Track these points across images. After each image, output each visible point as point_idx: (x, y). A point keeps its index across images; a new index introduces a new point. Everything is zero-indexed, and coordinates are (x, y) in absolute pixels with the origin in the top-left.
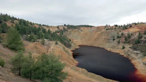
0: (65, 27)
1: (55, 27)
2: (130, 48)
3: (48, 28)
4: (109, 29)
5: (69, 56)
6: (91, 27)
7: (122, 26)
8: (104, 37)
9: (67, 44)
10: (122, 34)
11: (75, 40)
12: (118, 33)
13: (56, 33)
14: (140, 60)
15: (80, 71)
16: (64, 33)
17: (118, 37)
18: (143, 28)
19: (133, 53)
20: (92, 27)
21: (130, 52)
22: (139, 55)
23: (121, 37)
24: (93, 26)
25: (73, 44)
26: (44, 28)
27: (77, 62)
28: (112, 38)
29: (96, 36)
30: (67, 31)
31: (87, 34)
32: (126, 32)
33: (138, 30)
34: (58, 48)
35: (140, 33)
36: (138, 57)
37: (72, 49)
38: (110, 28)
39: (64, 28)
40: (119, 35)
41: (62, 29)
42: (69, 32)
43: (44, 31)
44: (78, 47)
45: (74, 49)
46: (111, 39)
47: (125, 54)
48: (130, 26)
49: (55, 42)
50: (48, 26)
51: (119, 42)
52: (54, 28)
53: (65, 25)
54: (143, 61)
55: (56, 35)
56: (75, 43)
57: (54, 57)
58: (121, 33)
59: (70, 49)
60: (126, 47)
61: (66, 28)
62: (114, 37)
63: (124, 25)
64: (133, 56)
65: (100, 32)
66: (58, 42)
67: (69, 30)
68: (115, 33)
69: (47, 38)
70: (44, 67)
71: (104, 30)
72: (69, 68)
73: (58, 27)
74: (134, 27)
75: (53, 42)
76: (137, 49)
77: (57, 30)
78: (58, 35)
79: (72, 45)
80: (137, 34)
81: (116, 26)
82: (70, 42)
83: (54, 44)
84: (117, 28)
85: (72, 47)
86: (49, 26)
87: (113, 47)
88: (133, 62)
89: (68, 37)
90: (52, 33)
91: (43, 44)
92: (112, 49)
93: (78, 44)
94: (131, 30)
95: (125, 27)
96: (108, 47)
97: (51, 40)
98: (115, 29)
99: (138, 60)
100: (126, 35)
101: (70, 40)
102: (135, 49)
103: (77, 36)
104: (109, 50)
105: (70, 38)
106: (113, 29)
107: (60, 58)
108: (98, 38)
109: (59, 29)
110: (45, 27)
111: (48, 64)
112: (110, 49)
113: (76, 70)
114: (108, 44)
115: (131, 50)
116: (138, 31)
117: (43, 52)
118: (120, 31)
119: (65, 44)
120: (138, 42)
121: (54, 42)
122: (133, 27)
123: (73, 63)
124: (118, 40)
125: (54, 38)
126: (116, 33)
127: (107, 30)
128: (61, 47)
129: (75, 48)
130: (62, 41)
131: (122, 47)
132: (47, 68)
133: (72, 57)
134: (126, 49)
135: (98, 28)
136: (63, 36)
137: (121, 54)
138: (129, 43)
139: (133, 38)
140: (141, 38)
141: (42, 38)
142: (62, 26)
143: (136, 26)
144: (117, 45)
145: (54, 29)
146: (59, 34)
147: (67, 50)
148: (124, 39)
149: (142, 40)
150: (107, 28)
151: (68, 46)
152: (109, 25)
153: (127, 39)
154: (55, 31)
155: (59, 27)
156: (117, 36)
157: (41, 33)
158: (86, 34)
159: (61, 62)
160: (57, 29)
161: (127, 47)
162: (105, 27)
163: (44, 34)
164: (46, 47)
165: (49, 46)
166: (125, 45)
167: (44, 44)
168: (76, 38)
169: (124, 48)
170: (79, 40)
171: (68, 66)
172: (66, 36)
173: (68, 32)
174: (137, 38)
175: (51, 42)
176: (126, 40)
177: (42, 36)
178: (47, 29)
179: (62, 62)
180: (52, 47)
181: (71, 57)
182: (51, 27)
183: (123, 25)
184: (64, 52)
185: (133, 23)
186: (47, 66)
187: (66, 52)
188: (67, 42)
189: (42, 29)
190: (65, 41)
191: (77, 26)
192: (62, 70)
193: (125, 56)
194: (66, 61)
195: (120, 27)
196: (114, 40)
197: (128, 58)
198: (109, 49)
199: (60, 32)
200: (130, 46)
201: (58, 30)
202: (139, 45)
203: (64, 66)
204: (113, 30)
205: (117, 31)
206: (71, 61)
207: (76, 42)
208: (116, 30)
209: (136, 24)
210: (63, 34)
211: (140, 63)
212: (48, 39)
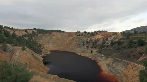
0: (34, 31)
1: (22, 30)
2: (96, 52)
3: (13, 31)
4: (80, 35)
5: (38, 63)
6: (63, 32)
8: (75, 42)
9: (37, 49)
10: (91, 40)
11: (46, 46)
12: (87, 39)
13: (23, 37)
14: (104, 62)
15: (51, 78)
16: (33, 38)
17: (87, 43)
18: (106, 35)
19: (99, 56)
20: (64, 33)
21: (96, 55)
22: (103, 57)
23: (89, 43)
24: (65, 32)
25: (45, 49)
27: (48, 69)
28: (82, 44)
29: (68, 41)
30: (37, 35)
31: (60, 39)
32: (93, 38)
33: (102, 37)
34: (26, 55)
35: (103, 40)
36: (103, 59)
37: (43, 55)
38: (80, 34)
39: (33, 32)
40: (88, 41)
41: (31, 33)
42: (40, 37)
43: (7, 34)
44: (49, 53)
45: (45, 55)
46: (81, 44)
47: (93, 57)
48: (96, 33)
49: (22, 47)
50: (12, 29)
51: (88, 47)
52: (20, 31)
53: (35, 29)
54: (106, 63)
55: (24, 39)
56: (46, 48)
57: (19, 65)
58: (89, 39)
59: (41, 55)
60: (93, 51)
61: (36, 31)
62: (84, 42)
63: (92, 32)
64: (99, 58)
65: (71, 38)
66: (26, 47)
67: (39, 35)
69: (10, 43)
70: (5, 79)
71: (75, 36)
72: (39, 77)
73: (26, 31)
74: (99, 35)
75: (19, 48)
76: (102, 53)
77: (25, 34)
78: (26, 39)
79: (43, 50)
80: (102, 40)
81: (86, 32)
82: (40, 48)
83: (20, 50)
84: (86, 34)
85: (43, 53)
86: (14, 29)
87: (83, 52)
88: (99, 64)
89: (38, 41)
90: (18, 37)
91: (5, 50)
92: (82, 53)
93: (50, 50)
94: (98, 37)
95: (93, 34)
96: (79, 52)
97: (16, 46)
98: (85, 35)
99: (103, 62)
100: (94, 41)
101: (41, 46)
102: (100, 53)
103: (49, 41)
105: (41, 43)
106: (83, 35)
107: (28, 66)
108: (69, 44)
109: (27, 33)
110: (8, 30)
111: (11, 75)
112: (81, 54)
113: (47, 78)
114: (79, 49)
115: (97, 54)
117: (3, 60)
118: (89, 38)
119: (34, 50)
120: (102, 46)
121: (20, 48)
122: (98, 34)
123: (43, 70)
125: (20, 43)
126: (85, 39)
128: (28, 54)
130: (30, 47)
131: (90, 51)
132: (9, 80)
133: (42, 64)
134: (94, 53)
135: (70, 33)
136: (32, 40)
137: (89, 58)
138: (96, 47)
139: (98, 43)
140: (104, 43)
141: (3, 42)
142: (31, 29)
143: (101, 33)
144: (86, 50)
145: (21, 32)
146: (27, 38)
147: (37, 56)
148: (92, 44)
149: (105, 45)
150: (78, 34)
151: (38, 52)
152: (80, 32)
153: (95, 44)
154: (21, 35)
155: (28, 31)
156: (86, 41)
157: (2, 37)
158: (58, 39)
159: (29, 70)
160: (25, 33)
161: (95, 51)
162: (76, 33)
163: (6, 38)
164: (8, 54)
165: (13, 53)
166: (92, 50)
167: (7, 50)
168: (47, 44)
169: (92, 52)
170: (50, 45)
171: (37, 74)
172: (36, 41)
173: (39, 37)
174: (102, 44)
175: (16, 48)
176: (93, 45)
177: (4, 40)
178: (11, 32)
179: (31, 71)
180: (17, 54)
181: (41, 64)
182: (17, 29)
183: (91, 32)
184: (33, 59)
185: (98, 31)
186: (9, 77)
187: (36, 58)
188: (37, 47)
189: (3, 32)
190: (35, 46)
191: (49, 31)
192: (30, 79)
193: (93, 59)
194: (35, 69)
195: (88, 33)
196: (84, 45)
197: (95, 61)
198: (79, 54)
199: (28, 36)
200: (97, 50)
201: (26, 34)
202: (104, 50)
203: (32, 75)
204: (83, 36)
205: (86, 37)
206: (41, 68)
208: (85, 36)
210: (32, 38)
211: (104, 65)
212: (13, 44)
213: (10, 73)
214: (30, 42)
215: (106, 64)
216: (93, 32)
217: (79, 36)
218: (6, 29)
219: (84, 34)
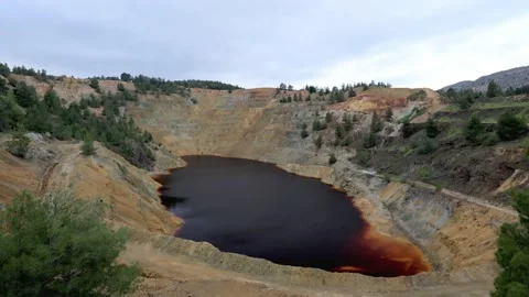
0: (124, 83)
1: (79, 82)
2: (350, 159)
3: (46, 85)
4: (290, 100)
5: (143, 201)
6: (230, 88)
7: (328, 92)
8: (273, 126)
9: (138, 153)
10: (329, 118)
11: (169, 139)
12: (317, 115)
13: (83, 107)
14: (376, 197)
15: (191, 253)
16: (122, 110)
17: (318, 127)
18: (384, 101)
19: (359, 177)
20: (234, 92)
21: (350, 173)
22: (373, 180)
23: (324, 128)
24: (237, 88)
25: (163, 151)
26: (23, 84)
27: (179, 221)
28: (300, 131)
29: (247, 121)
30: (135, 100)
31: (217, 113)
32: (338, 112)
33: (371, 105)
34: (96, 170)
35: (375, 116)
36: (372, 186)
37: (158, 171)
38: (292, 96)
39: (121, 88)
40: (321, 121)
41: (114, 91)
42: (145, 105)
43: (24, 97)
44: (180, 164)
45: (167, 173)
46: (296, 133)
47: (337, 179)
48: (351, 93)
49: (82, 143)
50: (43, 77)
51: (319, 144)
52: (74, 85)
53: (125, 77)
54: (383, 199)
55: (87, 114)
56: (168, 148)
57: (76, 209)
58: (325, 115)
59: (151, 173)
60: (338, 158)
61: (130, 87)
62: (305, 126)
63: (335, 88)
64: (359, 184)
65: (261, 109)
66: (96, 144)
67: (143, 98)
68: (306, 114)
69: (38, 130)
70: (28, 254)
71: (273, 103)
72: (147, 247)
73: (94, 83)
74: (361, 98)
75: (71, 146)
76: (369, 162)
77: (92, 96)
78: (94, 115)
79: (158, 154)
80: (369, 118)
81: (312, 90)
82: (150, 146)
83: (74, 155)
84: (313, 96)
85: (157, 163)
86: (51, 77)
87: (303, 161)
88: (358, 202)
89: (138, 123)
90: (67, 106)
91: (21, 156)
92: (298, 166)
93: (183, 153)
94: (356, 106)
95: (338, 96)
96: (288, 159)
97: (61, 139)
98: (308, 99)
99: (370, 195)
100: (340, 120)
101: (150, 138)
102: (363, 163)
103: (178, 122)
104: (289, 170)
105: (150, 131)
106: (301, 100)
107: (108, 211)
108: (253, 131)
109: (98, 91)
110: (29, 81)
111: (47, 242)
112: (293, 168)
113: (176, 251)
114: (287, 150)
115: (353, 167)
116: (370, 110)
117: (18, 190)
118: (323, 109)
119: (128, 154)
120: (372, 142)
121: (78, 146)
122: (358, 95)
123: (160, 226)
124: (316, 138)
125: (75, 129)
126: (309, 115)
127: (283, 101)
128: (107, 167)
129: (171, 167)
130: (113, 143)
131: (327, 159)
132: (43, 259)
133: (157, 205)
134: (339, 166)
135: (254, 93)
136: (117, 119)
137: (326, 181)
138: (347, 145)
139: (357, 129)
140: (379, 130)
141: (13, 127)
142: (113, 79)
143: (366, 93)
144: (314, 153)
145: (77, 88)
146: (98, 112)
147: (138, 176)
148: (333, 132)
149: (379, 138)
150: (284, 95)
151: (140, 160)
152: (290, 87)
153: (343, 133)
154: (78, 100)
155: (101, 84)
156: (315, 123)
157: (9, 107)
158: (212, 114)
159: (112, 225)
160: (92, 90)
161: (343, 156)
162: (278, 91)
163: (23, 111)
164: (34, 168)
165: (50, 164)
166: (336, 153)
167: (28, 155)
168: (173, 131)
169: (333, 161)
170: (184, 136)
171: (141, 239)
172: (131, 122)
173: (141, 106)
174: (369, 131)
175: (62, 146)
176: (339, 135)
177: (15, 118)
178: (41, 90)
179: (117, 227)
180: (67, 168)
181: (155, 202)
182: (61, 79)
183: (331, 90)
184: (126, 187)
185: (358, 85)
186: (42, 249)
187: (134, 183)
188: (134, 145)
189: (11, 88)
190: (127, 141)
191: (178, 83)
192: (116, 255)
193: (337, 186)
194: (133, 222)
195: (321, 93)
196: (305, 135)
197: (345, 193)
198: (288, 168)
199: (102, 104)
200: (350, 155)
201: (96, 94)
202: (375, 152)
203: (123, 241)
204: (301, 105)
205: (314, 108)
206: (155, 218)
207: (172, 145)
208: (310, 104)
209: (365, 87)
210: (117, 112)
211: (375, 205)
212: (48, 134)
213: (44, 236)
214: (112, 123)
215: (381, 205)
216: (340, 88)
217: (287, 105)
218: (19, 78)
219: (307, 94)
